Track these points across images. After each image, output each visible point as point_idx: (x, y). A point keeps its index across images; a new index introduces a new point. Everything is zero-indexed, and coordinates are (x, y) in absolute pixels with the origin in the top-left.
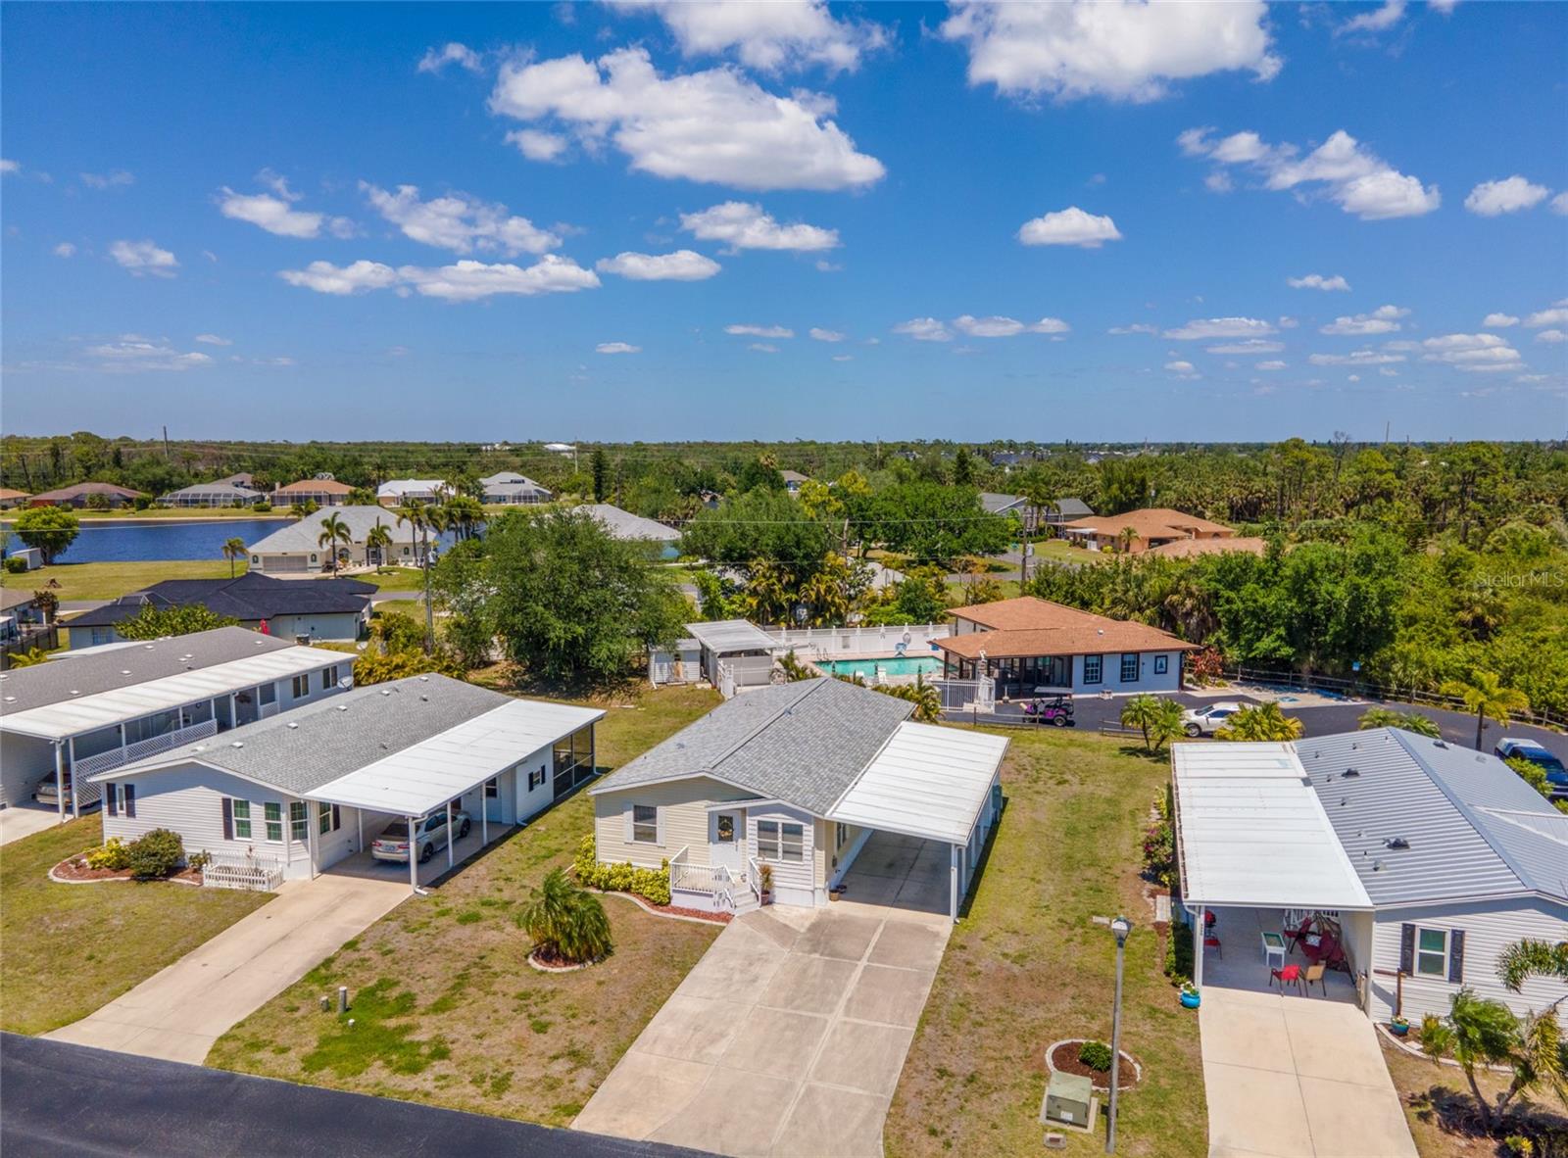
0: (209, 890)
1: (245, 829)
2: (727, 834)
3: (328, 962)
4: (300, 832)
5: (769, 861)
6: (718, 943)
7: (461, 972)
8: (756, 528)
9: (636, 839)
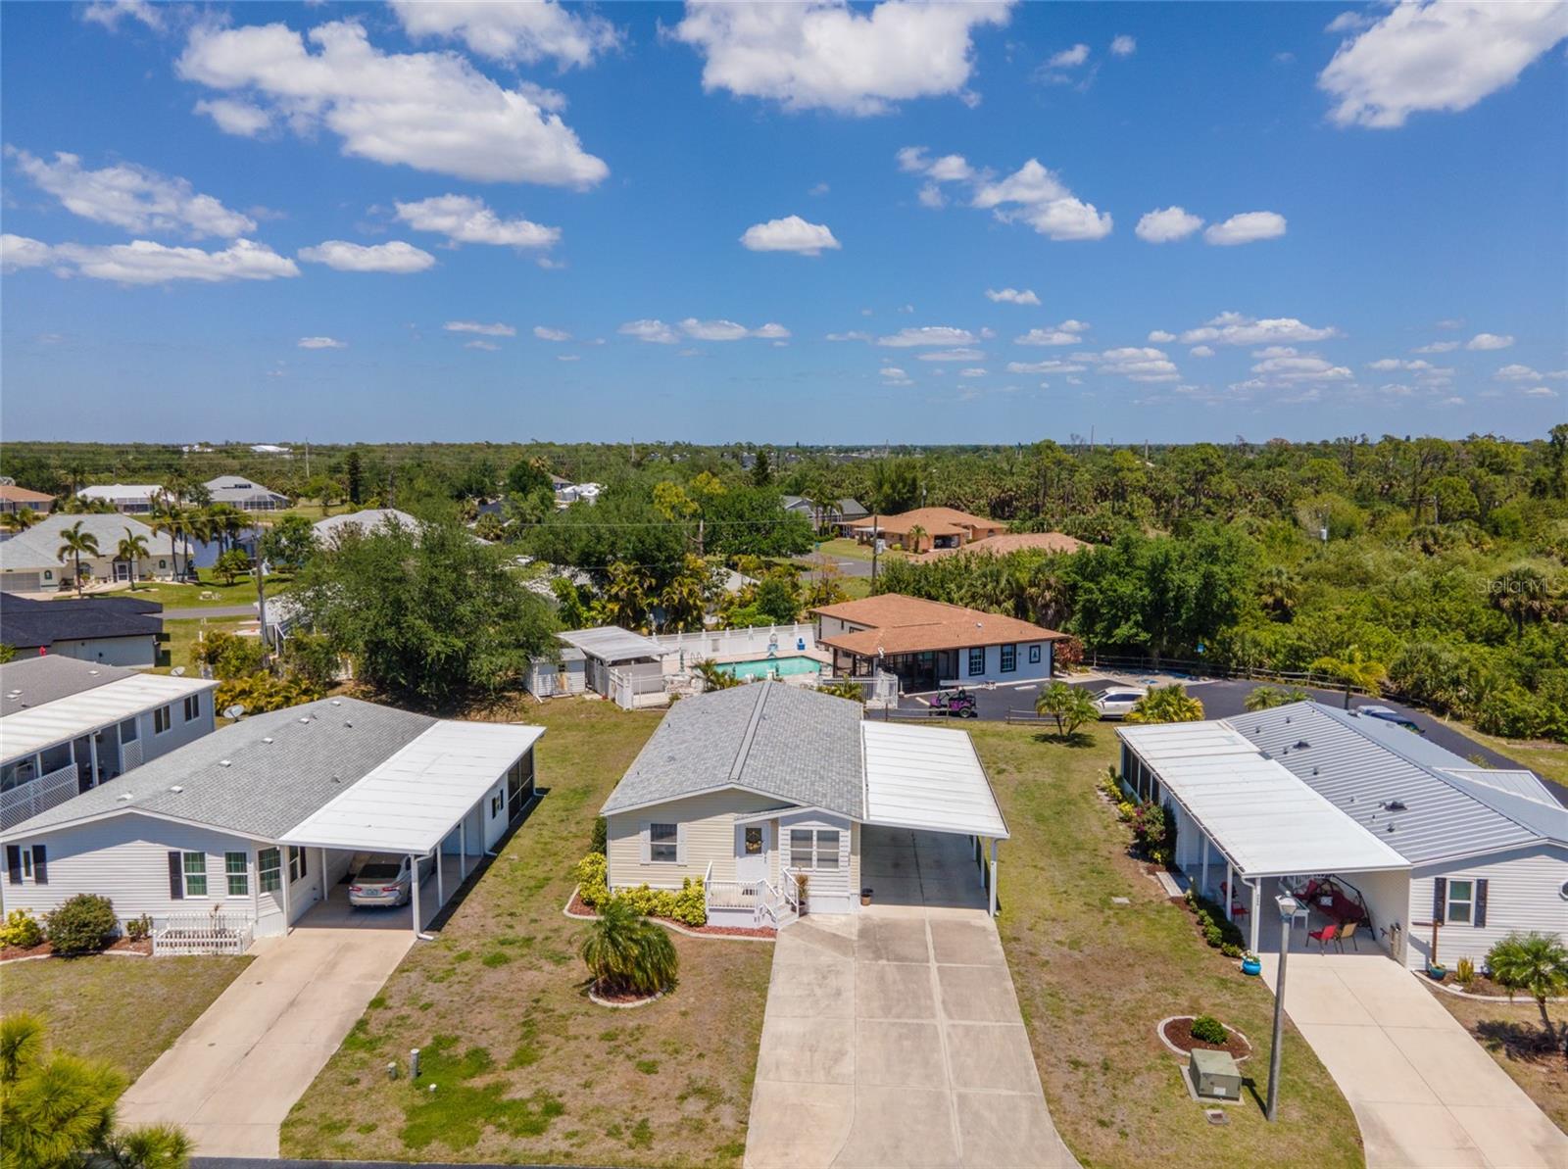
0: (163, 960)
1: (199, 885)
2: (755, 846)
3: (362, 1025)
4: (269, 882)
5: (805, 871)
6: (779, 958)
7: (522, 1020)
8: (613, 532)
9: (653, 859)
